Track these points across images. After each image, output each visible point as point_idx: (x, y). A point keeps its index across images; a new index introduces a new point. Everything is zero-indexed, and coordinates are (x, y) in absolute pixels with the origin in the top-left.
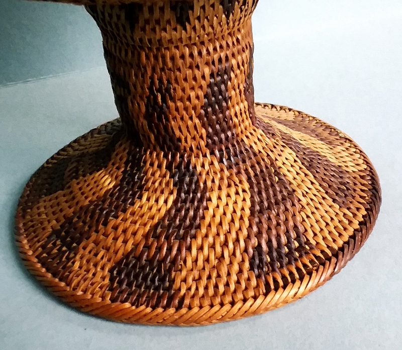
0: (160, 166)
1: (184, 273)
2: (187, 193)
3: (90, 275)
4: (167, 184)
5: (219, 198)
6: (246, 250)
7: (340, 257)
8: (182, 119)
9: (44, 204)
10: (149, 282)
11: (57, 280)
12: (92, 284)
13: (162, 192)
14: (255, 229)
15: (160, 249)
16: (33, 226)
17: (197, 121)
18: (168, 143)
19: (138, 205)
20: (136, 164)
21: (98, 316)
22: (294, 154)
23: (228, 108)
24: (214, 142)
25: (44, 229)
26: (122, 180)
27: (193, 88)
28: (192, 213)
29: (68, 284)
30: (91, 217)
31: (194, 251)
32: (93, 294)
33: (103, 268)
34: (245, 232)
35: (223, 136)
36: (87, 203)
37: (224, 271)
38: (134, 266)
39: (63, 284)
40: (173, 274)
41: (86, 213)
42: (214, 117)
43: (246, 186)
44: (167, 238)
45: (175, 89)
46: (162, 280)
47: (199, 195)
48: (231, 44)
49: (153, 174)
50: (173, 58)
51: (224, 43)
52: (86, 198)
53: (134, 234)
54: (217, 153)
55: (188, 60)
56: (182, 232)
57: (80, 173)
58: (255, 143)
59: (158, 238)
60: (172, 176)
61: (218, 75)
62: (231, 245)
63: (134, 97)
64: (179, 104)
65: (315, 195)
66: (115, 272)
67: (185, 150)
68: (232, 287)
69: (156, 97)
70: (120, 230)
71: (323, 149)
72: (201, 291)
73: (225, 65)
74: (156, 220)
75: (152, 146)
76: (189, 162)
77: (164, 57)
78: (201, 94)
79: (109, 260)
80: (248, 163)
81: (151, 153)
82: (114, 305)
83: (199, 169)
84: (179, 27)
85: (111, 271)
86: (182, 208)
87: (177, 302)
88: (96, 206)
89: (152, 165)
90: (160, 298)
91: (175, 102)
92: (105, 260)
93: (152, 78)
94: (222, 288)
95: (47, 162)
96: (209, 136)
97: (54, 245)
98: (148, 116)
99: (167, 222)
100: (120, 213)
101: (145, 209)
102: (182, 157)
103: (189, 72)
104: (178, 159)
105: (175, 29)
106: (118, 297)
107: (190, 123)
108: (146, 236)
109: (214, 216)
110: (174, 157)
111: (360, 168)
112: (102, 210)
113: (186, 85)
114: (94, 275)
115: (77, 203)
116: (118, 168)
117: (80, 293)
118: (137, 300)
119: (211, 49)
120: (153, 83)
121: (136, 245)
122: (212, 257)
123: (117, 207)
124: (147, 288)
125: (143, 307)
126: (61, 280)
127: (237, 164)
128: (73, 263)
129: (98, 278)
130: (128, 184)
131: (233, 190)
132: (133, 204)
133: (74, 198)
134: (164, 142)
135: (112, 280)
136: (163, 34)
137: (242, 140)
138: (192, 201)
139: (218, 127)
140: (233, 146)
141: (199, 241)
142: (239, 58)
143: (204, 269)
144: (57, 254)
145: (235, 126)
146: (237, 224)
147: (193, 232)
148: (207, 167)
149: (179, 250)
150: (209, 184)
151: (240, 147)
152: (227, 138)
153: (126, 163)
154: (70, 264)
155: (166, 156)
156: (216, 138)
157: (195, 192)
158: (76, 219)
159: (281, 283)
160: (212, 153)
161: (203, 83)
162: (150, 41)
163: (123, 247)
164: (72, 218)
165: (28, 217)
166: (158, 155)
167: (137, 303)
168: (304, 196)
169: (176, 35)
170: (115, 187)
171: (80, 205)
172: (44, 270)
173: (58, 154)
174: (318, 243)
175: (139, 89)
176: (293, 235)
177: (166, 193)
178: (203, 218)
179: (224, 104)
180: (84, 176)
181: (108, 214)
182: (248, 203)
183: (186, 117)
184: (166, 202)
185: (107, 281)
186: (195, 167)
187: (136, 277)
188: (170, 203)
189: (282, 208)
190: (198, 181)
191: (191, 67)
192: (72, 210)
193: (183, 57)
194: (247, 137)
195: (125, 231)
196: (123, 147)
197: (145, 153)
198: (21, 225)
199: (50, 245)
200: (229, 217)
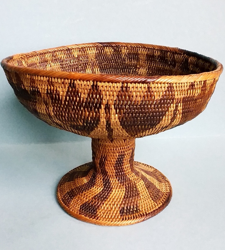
0: (101, 179)
1: (100, 211)
2: (107, 188)
3: (75, 206)
4: (102, 185)
5: (115, 191)
6: (119, 208)
7: (148, 215)
8: (109, 166)
9: (66, 184)
10: (90, 211)
11: (66, 206)
12: (75, 209)
13: (100, 187)
14: (124, 202)
15: (95, 202)
16: (62, 190)
17: (113, 168)
18: (104, 172)
19: (92, 189)
20: (94, 177)
21: (75, 218)
22: (144, 183)
23: (123, 165)
24: (117, 175)
25: (65, 191)
26: (89, 181)
27: (113, 159)
28: (106, 194)
29: (69, 208)
30: (79, 190)
31: (105, 205)
32: (75, 211)
33: (79, 205)
34: (121, 202)
35: (120, 173)
36: (78, 186)
37: (112, 212)
38: (87, 206)
39: (67, 207)
40: (97, 210)
41: (77, 189)
42: (118, 167)
43: (124, 189)
44: (98, 200)
45: (108, 158)
46: (94, 211)
47: (110, 189)
48: (126, 148)
49: (98, 181)
50: (108, 150)
51: (124, 148)
52: (79, 184)
53: (89, 197)
54: (118, 178)
55: (112, 151)
56: (102, 199)
57: (79, 177)
58: (131, 177)
59: (95, 199)
60: (104, 183)
61: (121, 156)
62: (115, 205)
63: (97, 158)
64: (109, 162)
65: (146, 196)
66: (82, 206)
67: (109, 176)
68: (113, 217)
69: (102, 159)
70: (86, 195)
71: (156, 183)
72: (104, 216)
73: (123, 153)
74: (96, 194)
75: (100, 173)
76: (109, 179)
77: (106, 149)
78: (115, 160)
79: (81, 203)
80: (127, 183)
81: (99, 175)
82: (79, 215)
83: (111, 182)
84: (111, 142)
85: (81, 206)
86: (104, 192)
87: (96, 218)
88: (81, 187)
89: (99, 178)
90: (92, 216)
91: (107, 161)
92: (80, 203)
93: (102, 154)
94: (110, 217)
95: (70, 172)
96: (116, 173)
97: (67, 196)
98: (100, 164)
99: (99, 195)
100: (87, 190)
101: (94, 190)
102: (107, 177)
103: (112, 154)
104: (106, 178)
105: (110, 143)
106: (81, 213)
107: (111, 168)
108: (92, 198)
109: (113, 196)
110: (105, 177)
111: (167, 191)
112: (82, 189)
113: (111, 157)
114: (76, 206)
115: (76, 185)
116: (89, 177)
117: (71, 210)
118: (86, 215)
119: (119, 149)
120: (102, 155)
121: (89, 200)
122: (109, 208)
123: (86, 189)
124: (90, 212)
125: (87, 217)
126: (67, 206)
127: (123, 182)
128: (71, 202)
129: (77, 207)
130: (91, 182)
131: (120, 189)
132: (91, 188)
133: (75, 184)
134: (103, 172)
135: (80, 209)
136: (106, 143)
137: (127, 176)
138: (107, 191)
139: (119, 170)
140: (123, 177)
141: (107, 202)
142: (128, 152)
143: (106, 210)
144: (67, 199)
145: (125, 171)
146: (119, 200)
147: (106, 199)
148: (114, 182)
149: (101, 204)
150: (113, 187)
151: (125, 177)
152: (122, 174)
153: (92, 176)
154: (70, 202)
155: (103, 176)
156: (118, 174)
157: (109, 188)
158: (74, 190)
159: (127, 219)
160: (116, 178)
161: (116, 157)
162: (103, 144)
163: (85, 200)
164: (74, 189)
165: (61, 187)
166: (101, 176)
167: (86, 216)
168: (142, 196)
169: (109, 144)
170: (87, 183)
171: (77, 186)
172: (63, 203)
173: (74, 169)
174: (142, 210)
175: (98, 156)
176: (135, 206)
177: (101, 187)
178: (109, 196)
179: (122, 164)
180: (79, 178)
181: (83, 190)
182: (124, 195)
183: (110, 166)
184: (100, 189)
185: (79, 209)
186: (110, 181)
187: (87, 209)
188: (101, 190)
189: (134, 198)
190: (110, 185)
191: (113, 153)
192: (74, 187)
193: (111, 150)
194: (129, 175)
195: (87, 196)
196: (92, 171)
197: (97, 175)
198: (59, 189)
199: (66, 196)
200: (117, 197)
